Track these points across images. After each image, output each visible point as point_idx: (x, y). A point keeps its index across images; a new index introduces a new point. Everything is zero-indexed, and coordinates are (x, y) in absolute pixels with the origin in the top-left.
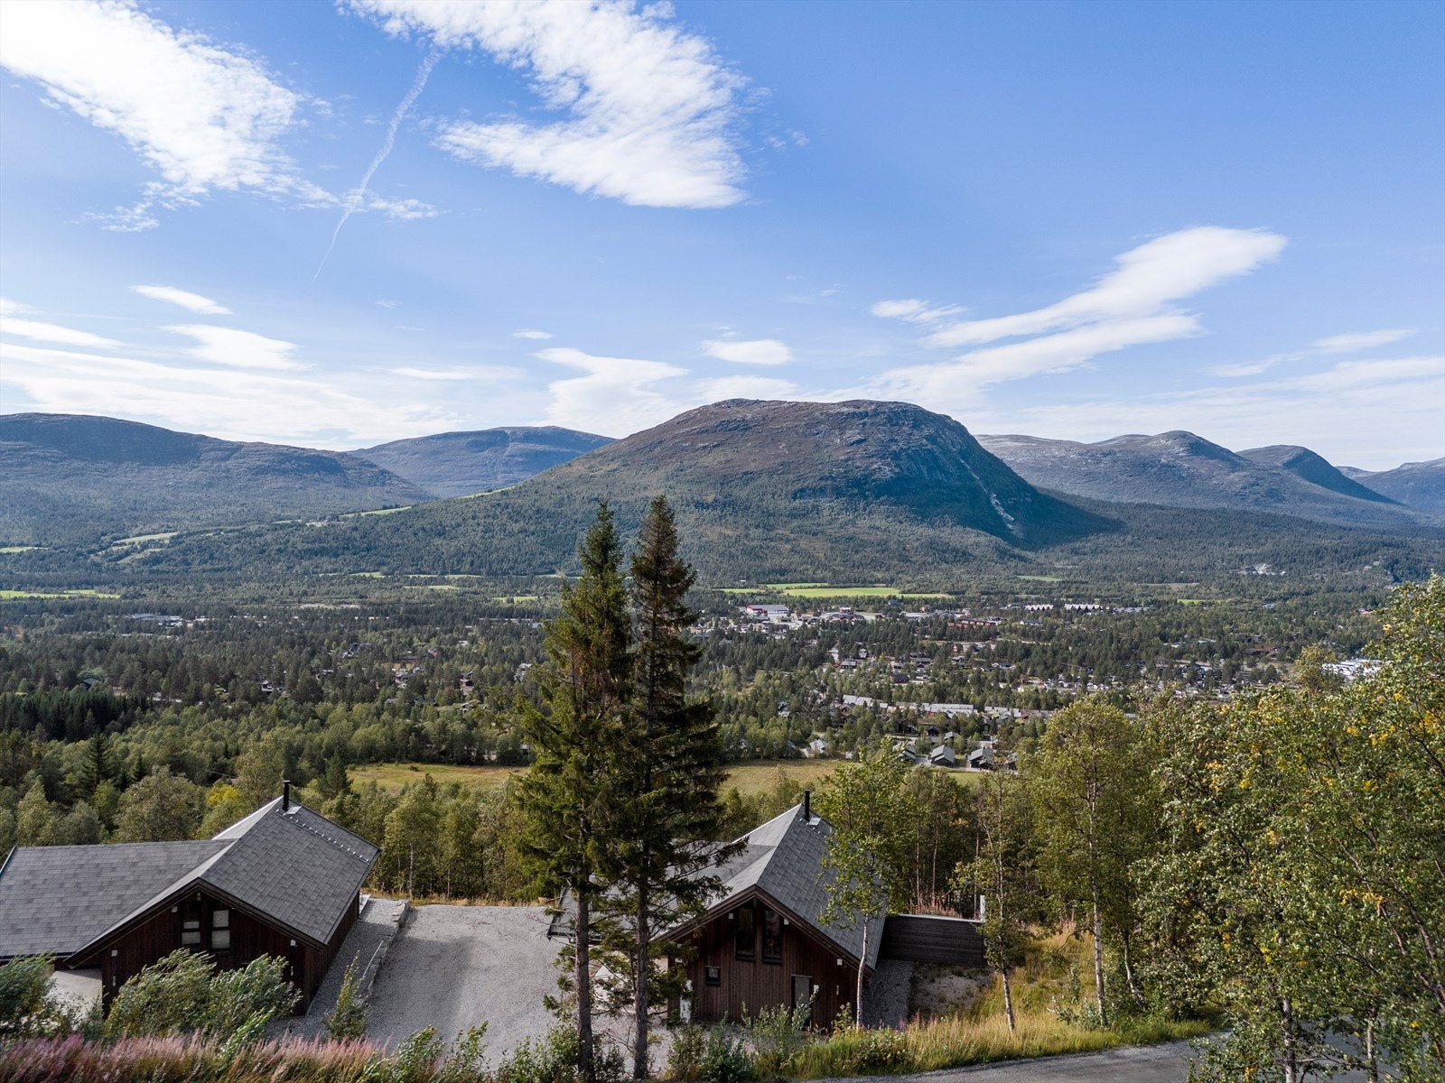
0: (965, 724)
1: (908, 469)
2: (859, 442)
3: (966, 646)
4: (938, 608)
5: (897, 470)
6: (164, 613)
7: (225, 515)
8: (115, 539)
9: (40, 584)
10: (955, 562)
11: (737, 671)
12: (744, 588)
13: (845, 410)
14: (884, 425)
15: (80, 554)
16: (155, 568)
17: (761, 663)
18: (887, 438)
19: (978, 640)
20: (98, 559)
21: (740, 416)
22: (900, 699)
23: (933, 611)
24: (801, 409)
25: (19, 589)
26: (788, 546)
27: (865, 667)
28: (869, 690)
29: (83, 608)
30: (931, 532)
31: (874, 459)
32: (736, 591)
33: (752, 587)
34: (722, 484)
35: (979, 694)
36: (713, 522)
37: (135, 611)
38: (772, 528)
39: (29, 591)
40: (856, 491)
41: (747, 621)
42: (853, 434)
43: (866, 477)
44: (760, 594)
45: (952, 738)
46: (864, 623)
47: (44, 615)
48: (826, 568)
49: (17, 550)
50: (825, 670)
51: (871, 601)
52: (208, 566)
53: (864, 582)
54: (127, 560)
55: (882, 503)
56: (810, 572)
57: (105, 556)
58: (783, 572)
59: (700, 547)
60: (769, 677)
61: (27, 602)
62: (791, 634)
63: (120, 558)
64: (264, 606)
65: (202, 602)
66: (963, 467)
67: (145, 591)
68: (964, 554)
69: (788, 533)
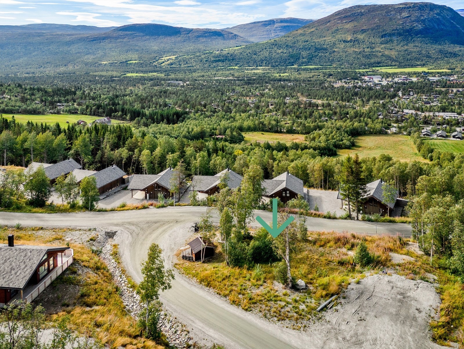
0: (452, 122)
1: (429, 25)
2: (407, 17)
3: (455, 90)
4: (444, 75)
5: (424, 26)
6: (177, 80)
7: (189, 50)
8: (160, 58)
9: (142, 72)
10: (451, 57)
11: (362, 100)
12: (364, 69)
13: (401, 6)
14: (418, 10)
15: (151, 63)
16: (171, 66)
17: (371, 97)
18: (419, 15)
19: (460, 88)
20: (156, 64)
21: (359, 11)
22: (426, 111)
23: (441, 76)
24: (383, 7)
25: (136, 73)
26: (380, 54)
27: (413, 98)
28: (414, 107)
29: (155, 79)
30: (440, 47)
31: (415, 23)
32: (361, 70)
33: (367, 69)
34: (353, 34)
35: (459, 109)
36: (350, 47)
37: (169, 80)
38: (374, 48)
39: (139, 74)
40: (407, 34)
41: (365, 82)
42: (405, 14)
43: (411, 29)
44: (370, 71)
45: (446, 127)
46: (412, 82)
47: (145, 81)
48: (396, 61)
49: (134, 62)
50: (396, 100)
51: (415, 73)
52: (186, 66)
53: (412, 65)
54: (163, 64)
55: (418, 37)
56: (390, 63)
57: (158, 63)
58: (379, 63)
59: (346, 56)
60: (375, 103)
61: (140, 77)
62: (382, 86)
63: (162, 63)
64: (204, 78)
65: (186, 77)
66: (452, 23)
67: (170, 74)
68: (454, 54)
69: (380, 49)
